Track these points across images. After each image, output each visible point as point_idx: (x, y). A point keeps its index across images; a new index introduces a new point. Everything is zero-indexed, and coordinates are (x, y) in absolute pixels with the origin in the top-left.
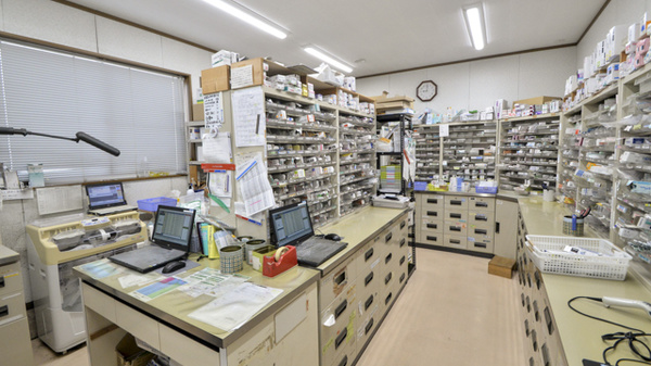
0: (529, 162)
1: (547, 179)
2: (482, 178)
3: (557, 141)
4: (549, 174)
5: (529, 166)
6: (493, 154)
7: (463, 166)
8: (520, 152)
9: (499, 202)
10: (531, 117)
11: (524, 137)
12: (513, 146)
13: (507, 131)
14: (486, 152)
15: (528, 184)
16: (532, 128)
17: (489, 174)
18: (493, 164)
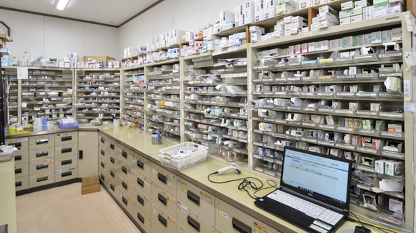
0: (100, 101)
1: (114, 112)
2: (62, 116)
3: (119, 87)
4: (114, 108)
5: (101, 104)
6: (71, 96)
7: (44, 107)
8: (94, 94)
9: (81, 134)
10: (101, 69)
11: (96, 82)
12: (87, 89)
13: (82, 77)
14: (65, 94)
15: (101, 116)
16: (101, 77)
17: (68, 112)
18: (71, 104)
